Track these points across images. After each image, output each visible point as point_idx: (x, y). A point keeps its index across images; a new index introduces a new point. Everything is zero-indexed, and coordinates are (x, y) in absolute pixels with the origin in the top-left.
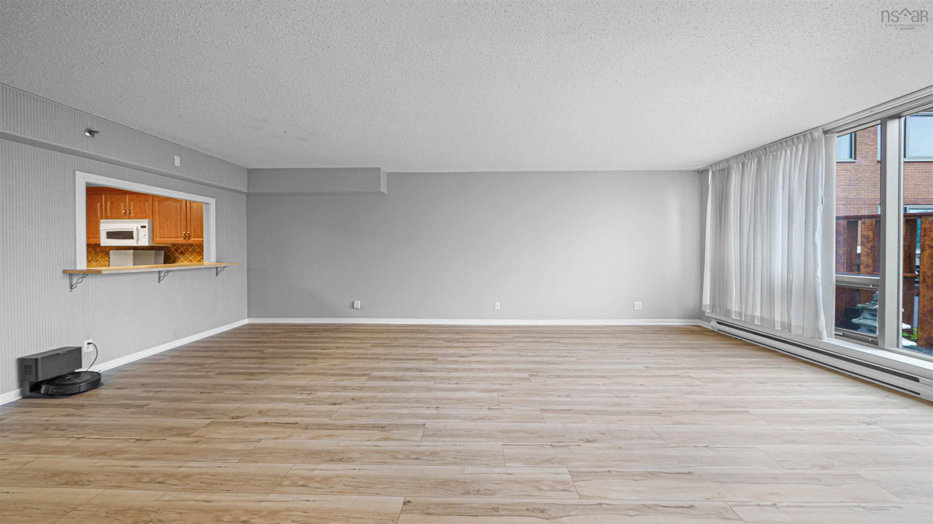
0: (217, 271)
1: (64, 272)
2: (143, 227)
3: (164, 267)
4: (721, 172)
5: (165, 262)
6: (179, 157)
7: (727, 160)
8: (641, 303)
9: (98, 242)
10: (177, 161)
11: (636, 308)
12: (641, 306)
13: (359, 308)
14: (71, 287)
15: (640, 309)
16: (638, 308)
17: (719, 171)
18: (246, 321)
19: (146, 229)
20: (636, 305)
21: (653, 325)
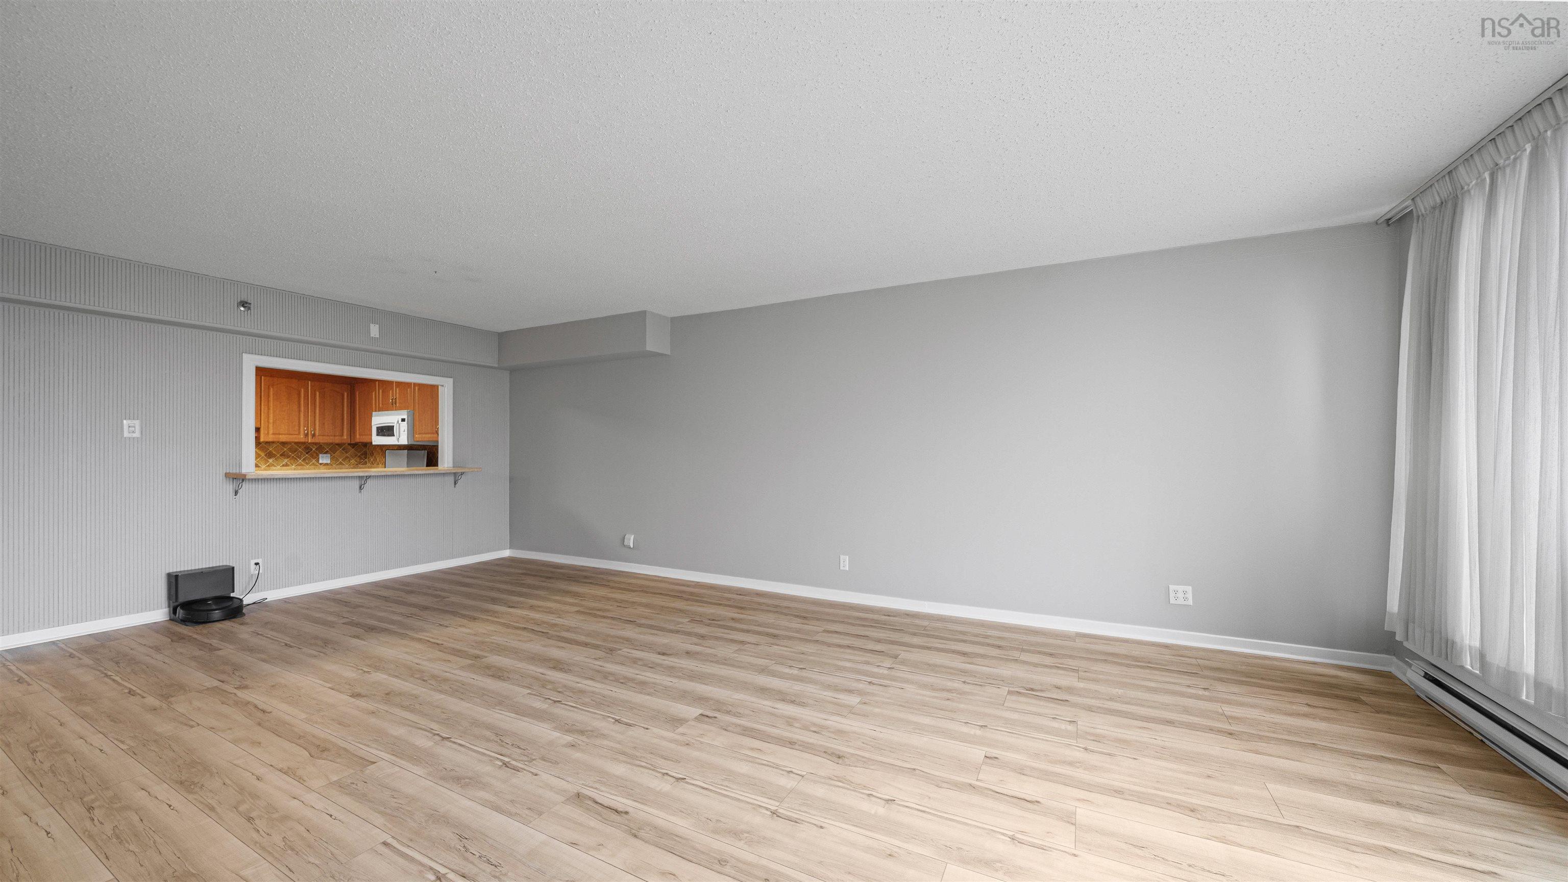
0: (456, 477)
1: (227, 475)
2: (403, 420)
4: (1437, 211)
6: (378, 326)
7: (1450, 172)
8: (1189, 589)
10: (374, 331)
11: (1172, 601)
12: (1190, 596)
13: (632, 546)
14: (236, 493)
15: (1185, 603)
16: (1181, 601)
18: (506, 553)
19: (406, 422)
20: (1176, 592)
21: (1222, 652)
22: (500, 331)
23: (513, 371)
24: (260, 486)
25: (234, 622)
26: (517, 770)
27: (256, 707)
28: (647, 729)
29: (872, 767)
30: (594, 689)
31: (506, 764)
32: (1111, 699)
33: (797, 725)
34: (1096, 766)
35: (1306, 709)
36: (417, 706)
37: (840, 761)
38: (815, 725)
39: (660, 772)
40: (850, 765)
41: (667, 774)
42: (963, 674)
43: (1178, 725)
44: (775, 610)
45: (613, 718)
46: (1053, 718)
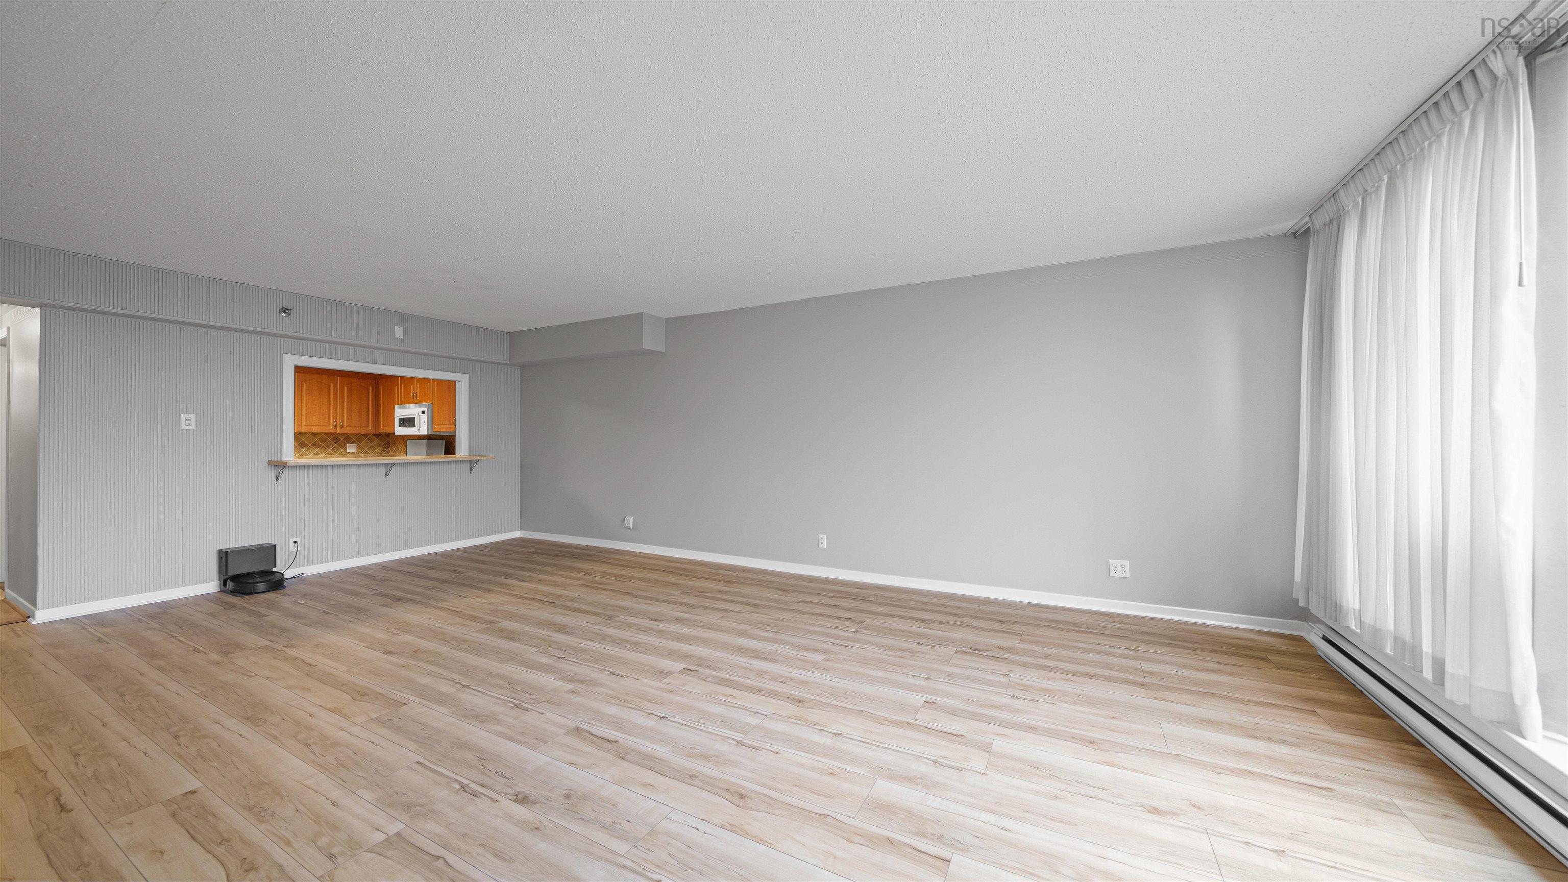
0: (472, 464)
1: (270, 463)
2: (423, 412)
3: (444, 458)
5: (445, 454)
6: (401, 328)
8: (1127, 563)
9: (392, 431)
10: (399, 332)
11: (1112, 574)
12: (1127, 569)
13: (631, 527)
14: (277, 479)
15: (1124, 576)
16: (1120, 574)
17: (1325, 225)
18: (517, 534)
19: (426, 414)
20: (1115, 566)
21: (1155, 619)
22: (511, 331)
23: (523, 367)
24: (298, 472)
25: (276, 593)
26: (526, 710)
27: (303, 661)
28: (638, 679)
29: (826, 709)
30: (594, 649)
31: (517, 706)
32: (1045, 658)
33: (767, 677)
34: (1018, 709)
35: (1216, 666)
36: (441, 661)
37: (800, 704)
38: (782, 676)
39: (646, 712)
40: (808, 708)
41: (652, 714)
42: (919, 637)
43: (1099, 678)
44: (760, 583)
45: (609, 671)
46: (991, 672)
